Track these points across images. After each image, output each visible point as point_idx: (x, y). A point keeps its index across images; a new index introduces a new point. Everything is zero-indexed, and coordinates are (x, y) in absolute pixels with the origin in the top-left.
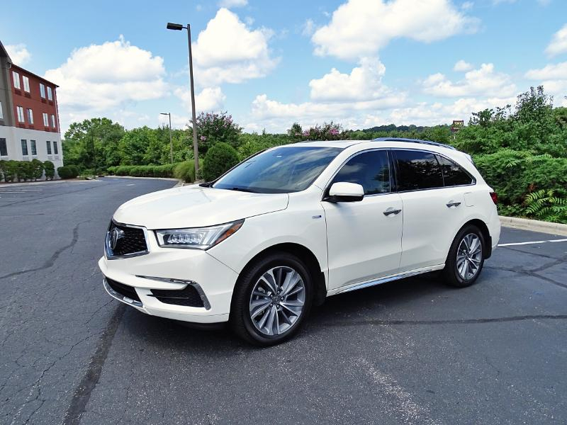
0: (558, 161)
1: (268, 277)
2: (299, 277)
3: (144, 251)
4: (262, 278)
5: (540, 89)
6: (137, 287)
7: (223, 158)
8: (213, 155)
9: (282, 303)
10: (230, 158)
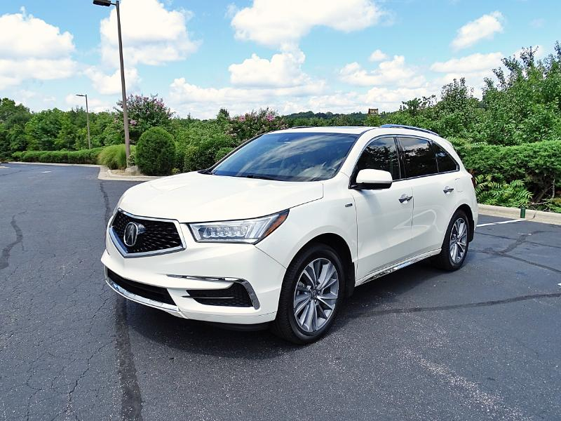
0: (495, 149)
1: (309, 270)
2: (334, 269)
3: (180, 247)
4: (305, 272)
5: (463, 81)
6: (171, 289)
7: (158, 143)
8: (148, 141)
9: (319, 297)
10: (166, 143)
